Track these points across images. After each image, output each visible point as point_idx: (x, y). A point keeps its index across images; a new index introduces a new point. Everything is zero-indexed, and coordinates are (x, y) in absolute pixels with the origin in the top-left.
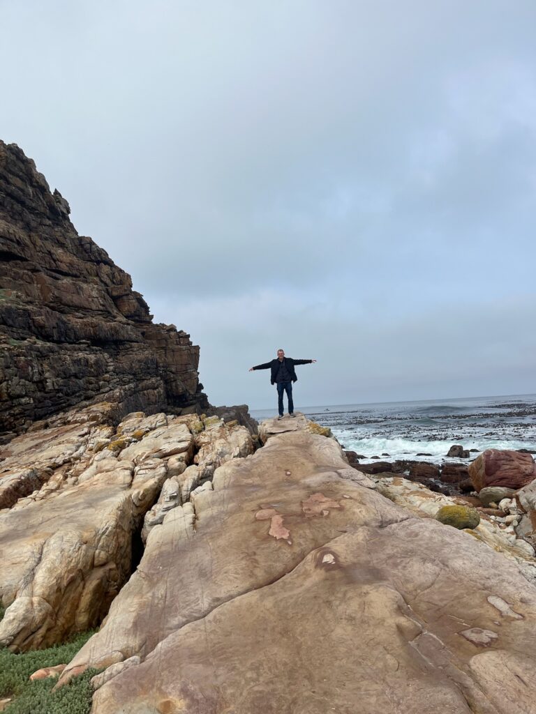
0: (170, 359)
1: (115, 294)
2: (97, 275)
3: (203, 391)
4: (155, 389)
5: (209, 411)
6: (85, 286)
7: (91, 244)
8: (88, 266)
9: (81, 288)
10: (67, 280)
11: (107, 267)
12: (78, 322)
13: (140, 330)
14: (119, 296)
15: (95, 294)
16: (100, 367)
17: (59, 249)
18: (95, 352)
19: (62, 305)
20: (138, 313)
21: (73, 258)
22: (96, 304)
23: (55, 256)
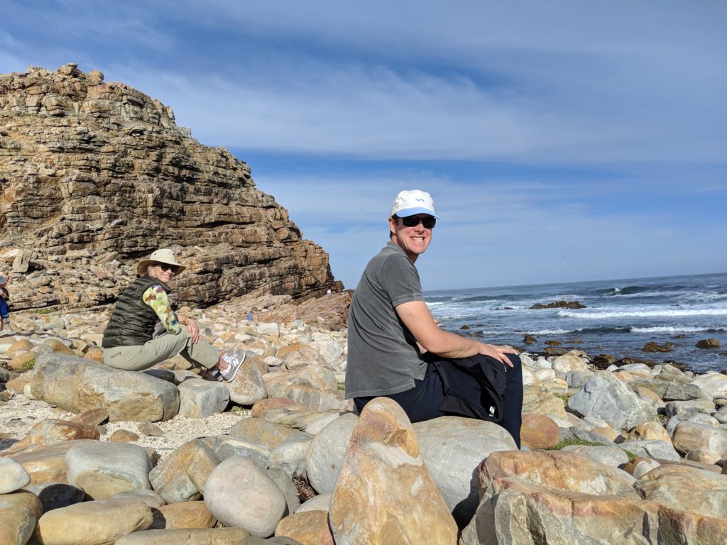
6: (258, 229)
7: (263, 196)
8: (262, 211)
9: (256, 231)
10: (249, 228)
11: (272, 209)
12: (253, 252)
13: (290, 247)
14: (278, 229)
15: (263, 233)
16: (262, 275)
17: (245, 209)
18: (260, 268)
19: (247, 244)
20: (289, 237)
21: (252, 211)
22: (264, 238)
23: (242, 215)
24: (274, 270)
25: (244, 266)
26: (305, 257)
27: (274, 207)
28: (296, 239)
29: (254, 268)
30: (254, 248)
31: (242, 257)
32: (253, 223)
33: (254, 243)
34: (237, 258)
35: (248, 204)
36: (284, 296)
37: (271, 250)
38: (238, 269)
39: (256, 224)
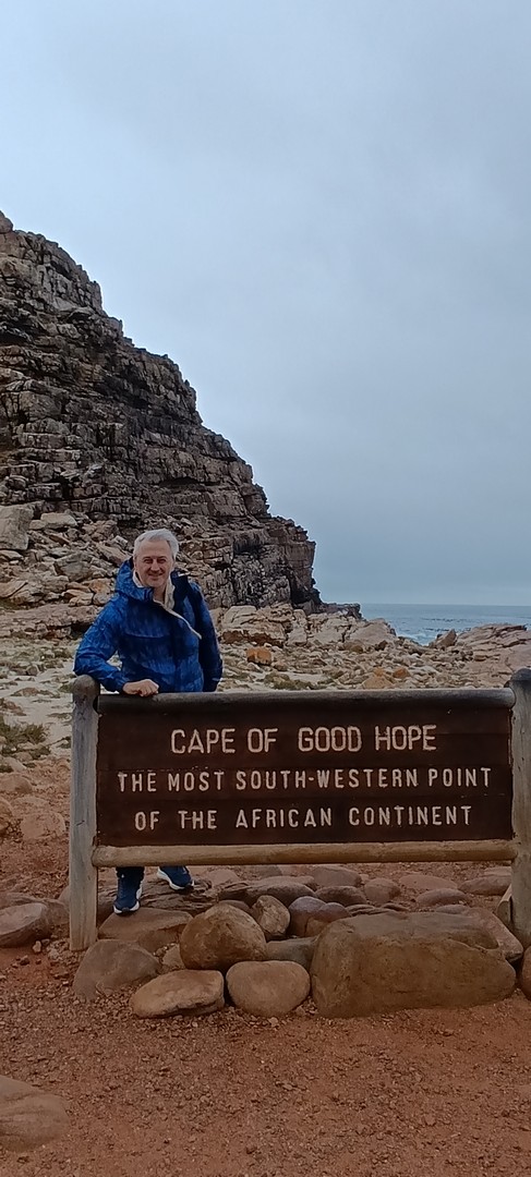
0: (288, 556)
1: (245, 494)
2: (229, 475)
3: (314, 586)
4: (284, 587)
5: (321, 608)
9: (226, 498)
14: (249, 496)
15: (236, 501)
17: (206, 460)
20: (262, 511)
22: (239, 511)
27: (234, 460)
32: (218, 484)
35: (204, 451)
37: (252, 532)
39: (221, 486)
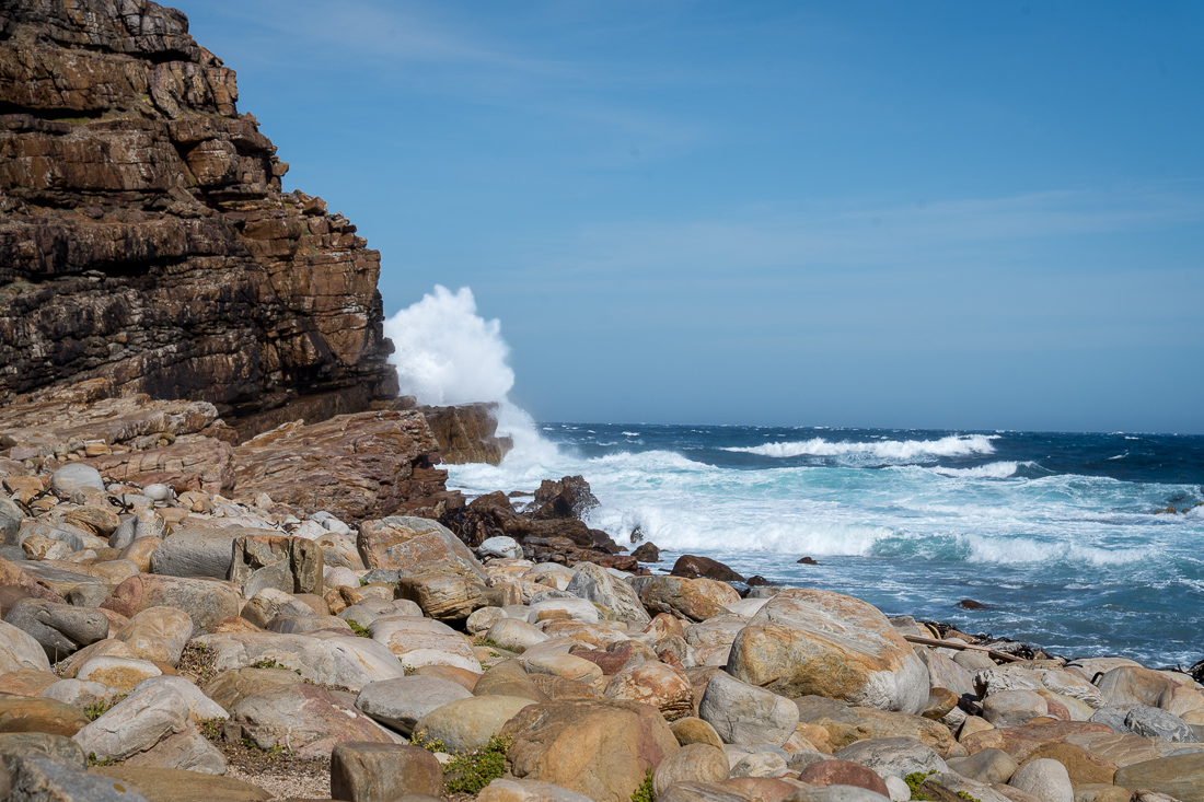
0: (298, 283)
1: (183, 136)
3: (388, 360)
6: (113, 139)
7: (142, 13)
8: (132, 69)
9: (105, 148)
10: (79, 134)
11: (175, 64)
12: (92, 228)
13: (231, 218)
14: (194, 144)
15: (132, 156)
16: (116, 318)
17: (69, 59)
18: (112, 289)
19: (66, 193)
20: (232, 178)
21: (98, 66)
22: (134, 178)
23: (61, 82)
24: (166, 302)
25: (51, 277)
26: (287, 259)
27: (184, 57)
28: (257, 188)
29: (85, 289)
30: (94, 211)
31: (48, 243)
32: (97, 113)
33: (95, 191)
34: (27, 246)
35: (85, 38)
36: (193, 406)
37: (158, 224)
38: (28, 290)
39: (107, 119)
